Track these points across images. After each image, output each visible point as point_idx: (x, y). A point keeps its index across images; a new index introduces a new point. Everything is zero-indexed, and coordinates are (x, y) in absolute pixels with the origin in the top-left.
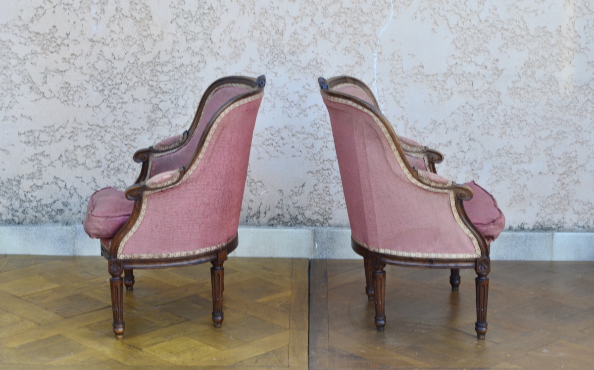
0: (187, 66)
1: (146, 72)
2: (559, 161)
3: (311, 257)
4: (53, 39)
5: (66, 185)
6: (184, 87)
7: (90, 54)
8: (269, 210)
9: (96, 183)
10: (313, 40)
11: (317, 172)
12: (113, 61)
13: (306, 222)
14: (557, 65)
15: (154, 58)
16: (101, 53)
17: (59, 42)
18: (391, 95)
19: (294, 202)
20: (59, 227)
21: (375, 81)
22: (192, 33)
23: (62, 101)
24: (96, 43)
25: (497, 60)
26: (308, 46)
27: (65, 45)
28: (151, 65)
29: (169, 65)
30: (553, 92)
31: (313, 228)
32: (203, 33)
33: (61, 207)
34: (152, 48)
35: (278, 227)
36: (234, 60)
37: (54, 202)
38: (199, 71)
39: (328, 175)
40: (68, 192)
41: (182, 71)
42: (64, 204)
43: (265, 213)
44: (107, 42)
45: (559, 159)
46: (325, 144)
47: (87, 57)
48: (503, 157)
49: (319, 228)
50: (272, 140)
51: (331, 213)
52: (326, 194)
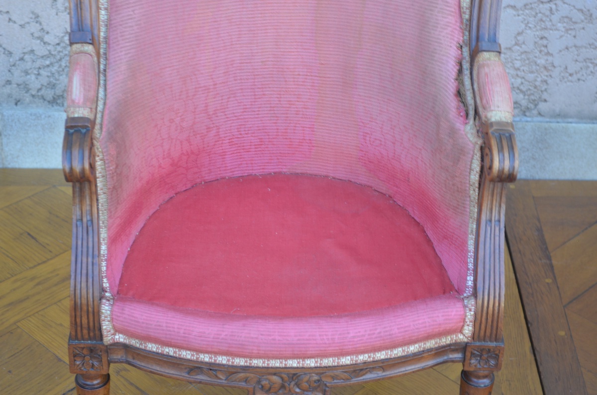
9: (41, 24)
11: (525, 5)
39: (548, 13)
51: (546, 90)
52: (541, 51)
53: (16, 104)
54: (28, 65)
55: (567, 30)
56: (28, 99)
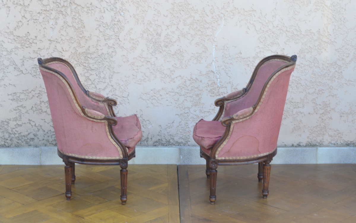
0: (105, 54)
1: (81, 58)
2: (320, 106)
3: (178, 164)
4: (28, 40)
5: (35, 124)
6: (104, 67)
7: (49, 48)
8: (154, 137)
10: (178, 39)
11: (181, 114)
12: (62, 52)
13: (175, 144)
14: (318, 51)
15: (86, 50)
16: (55, 47)
17: (31, 41)
18: (223, 70)
19: (168, 132)
20: (32, 148)
21: (214, 62)
22: (108, 36)
23: (33, 75)
24: (53, 42)
25: (284, 49)
26: (175, 42)
27: (34, 43)
28: (84, 54)
29: (95, 54)
30: (316, 67)
31: (179, 147)
32: (114, 35)
33: (33, 137)
34: (85, 44)
35: (159, 147)
36: (133, 50)
37: (29, 134)
38: (112, 57)
39: (187, 116)
40: (37, 128)
41: (102, 57)
42: (34, 135)
43: (151, 139)
44: (59, 41)
45: (320, 105)
46: (186, 98)
47: (47, 50)
48: (287, 104)
49: (183, 147)
50: (155, 96)
51: (189, 138)
52: (186, 127)
53: (45, 146)
54: (49, 134)
55: (193, 121)
56: (48, 144)
